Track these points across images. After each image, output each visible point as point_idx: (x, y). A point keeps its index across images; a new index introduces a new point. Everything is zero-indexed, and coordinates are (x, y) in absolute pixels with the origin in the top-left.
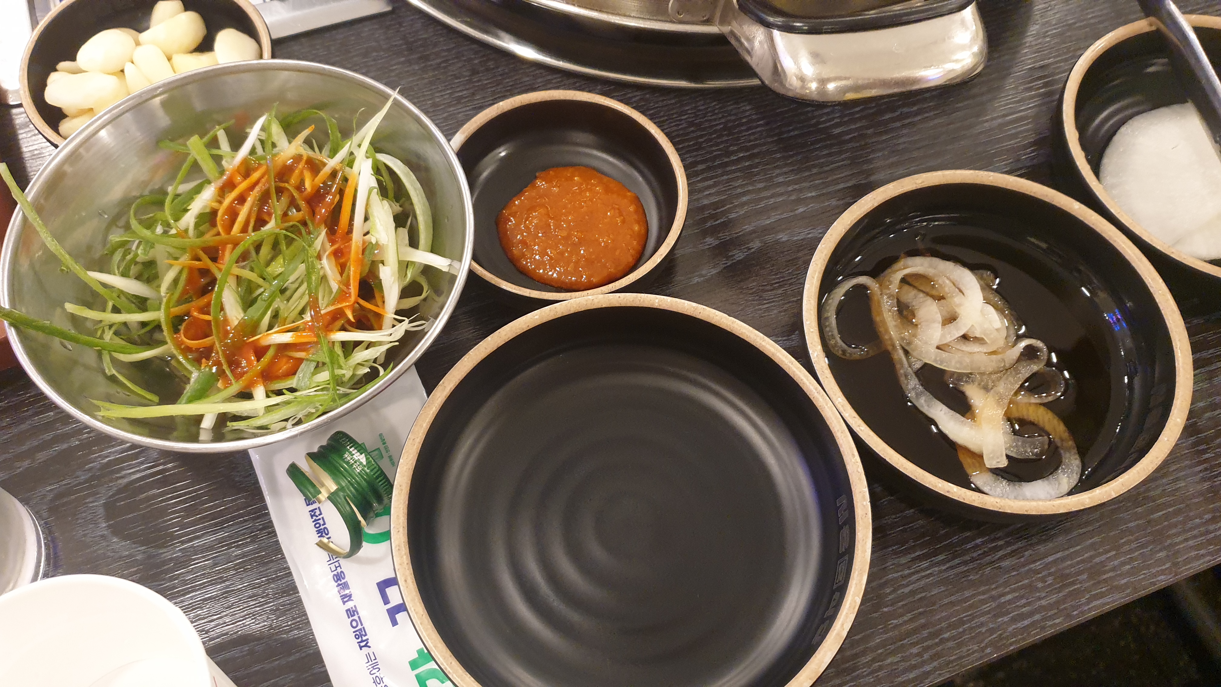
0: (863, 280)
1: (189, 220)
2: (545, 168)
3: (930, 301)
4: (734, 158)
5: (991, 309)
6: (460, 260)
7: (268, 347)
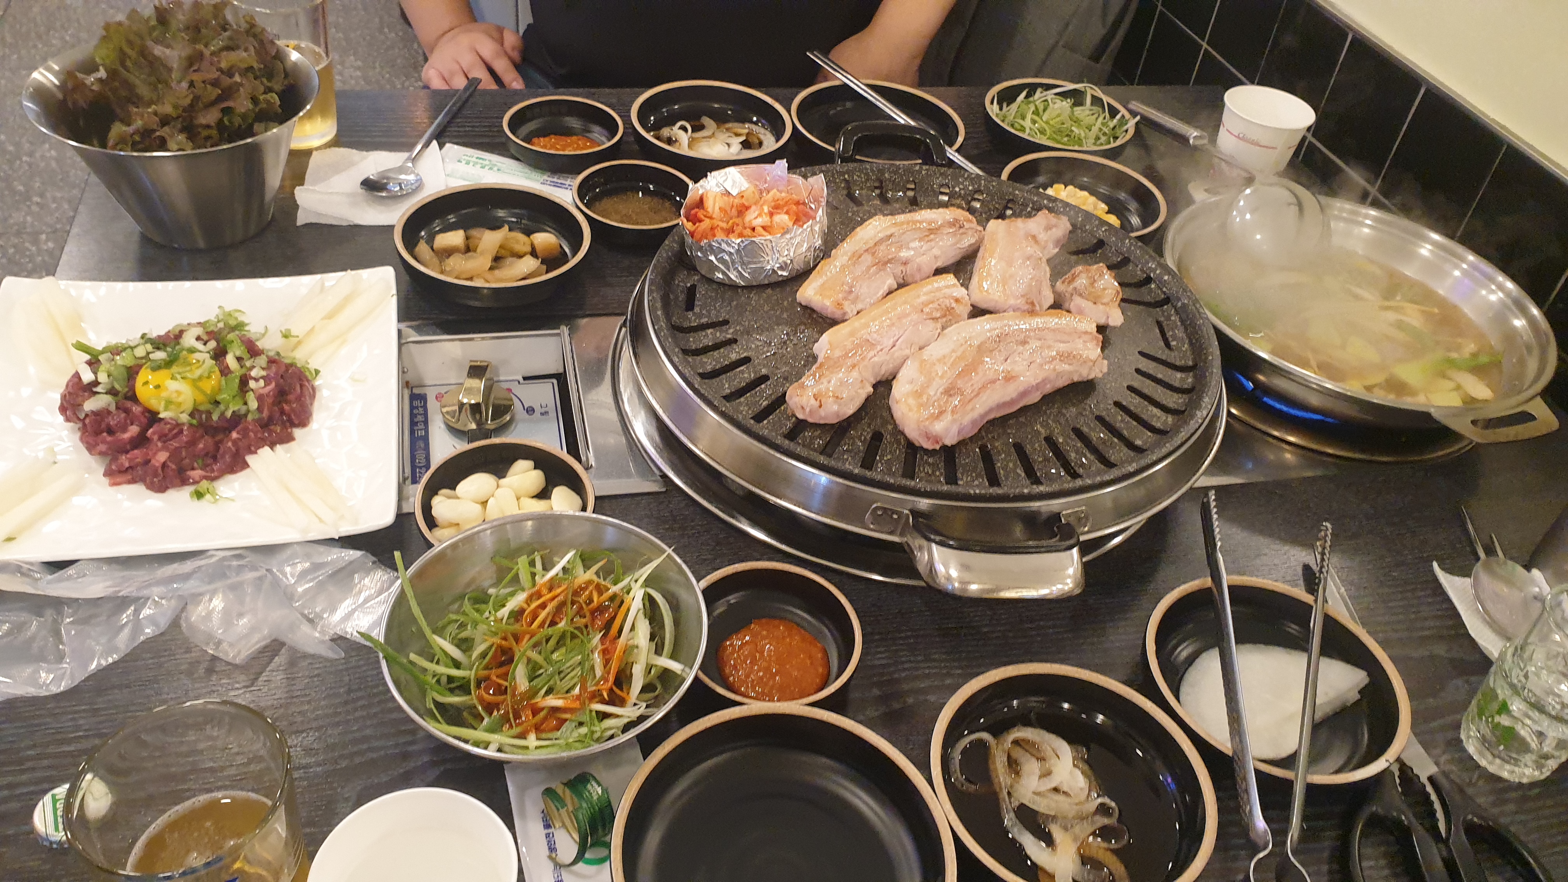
0: (985, 736)
1: (504, 612)
2: (759, 617)
3: (1034, 760)
4: (903, 635)
5: (1078, 773)
6: (691, 668)
7: (543, 709)
